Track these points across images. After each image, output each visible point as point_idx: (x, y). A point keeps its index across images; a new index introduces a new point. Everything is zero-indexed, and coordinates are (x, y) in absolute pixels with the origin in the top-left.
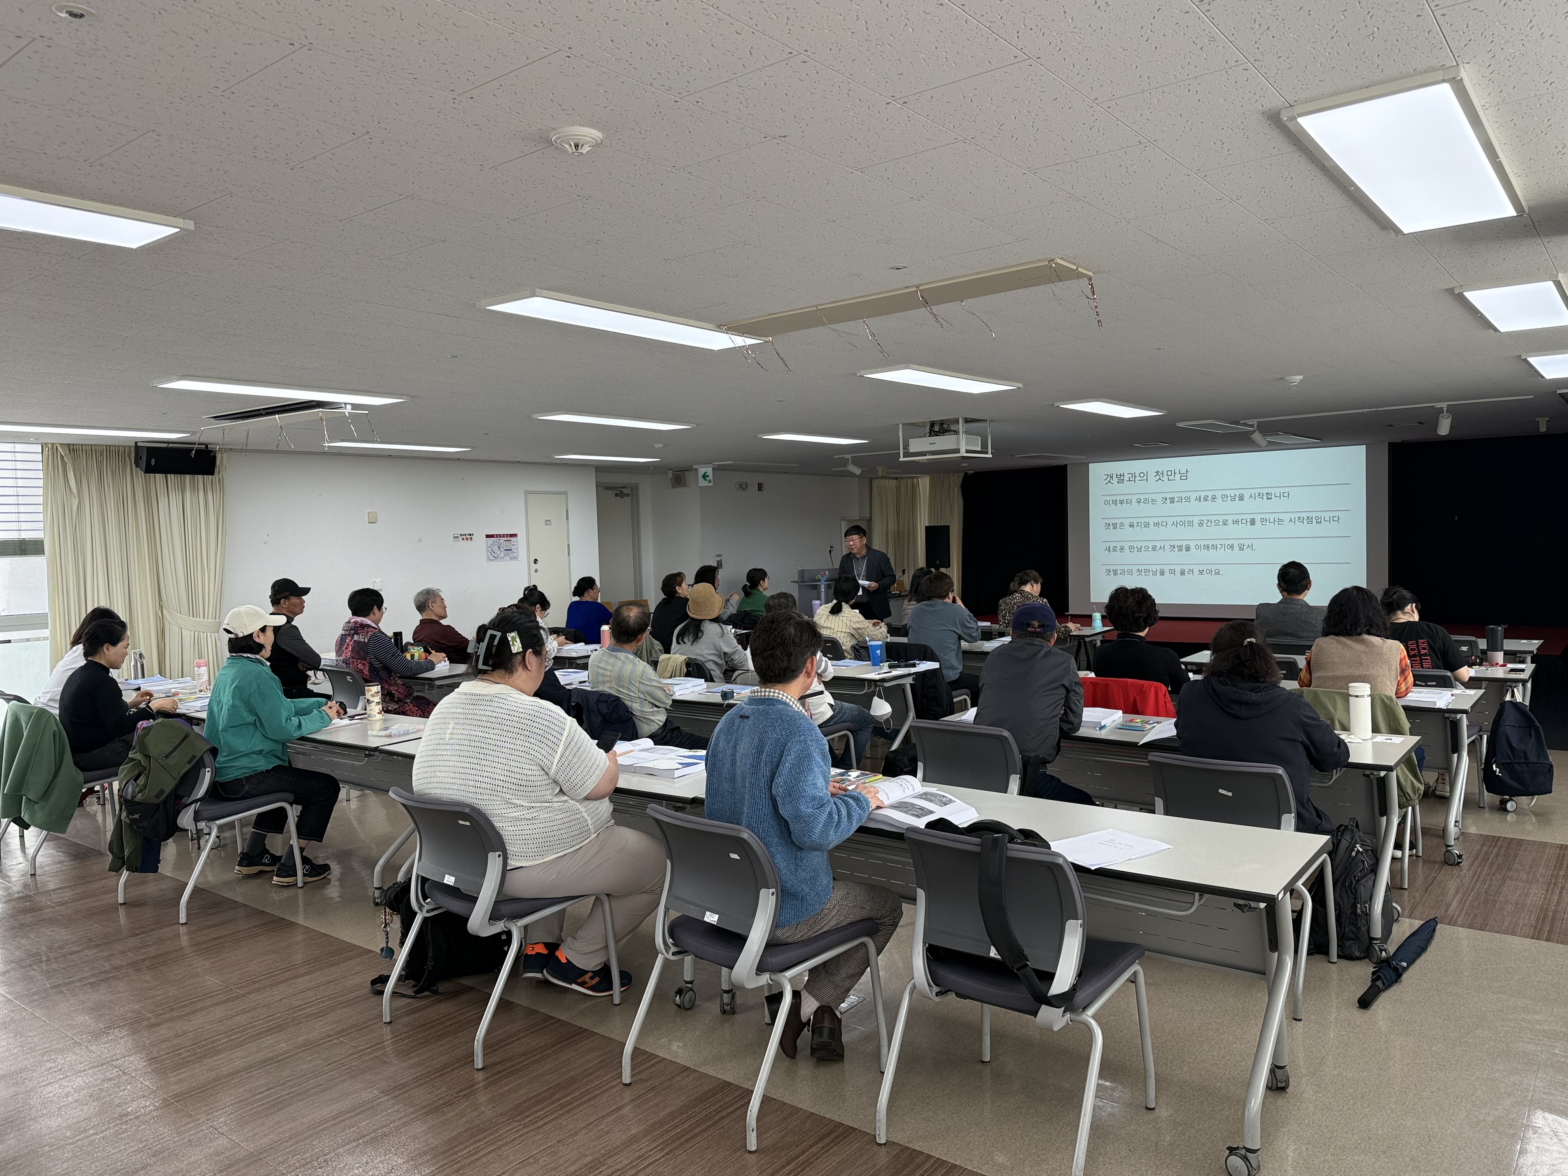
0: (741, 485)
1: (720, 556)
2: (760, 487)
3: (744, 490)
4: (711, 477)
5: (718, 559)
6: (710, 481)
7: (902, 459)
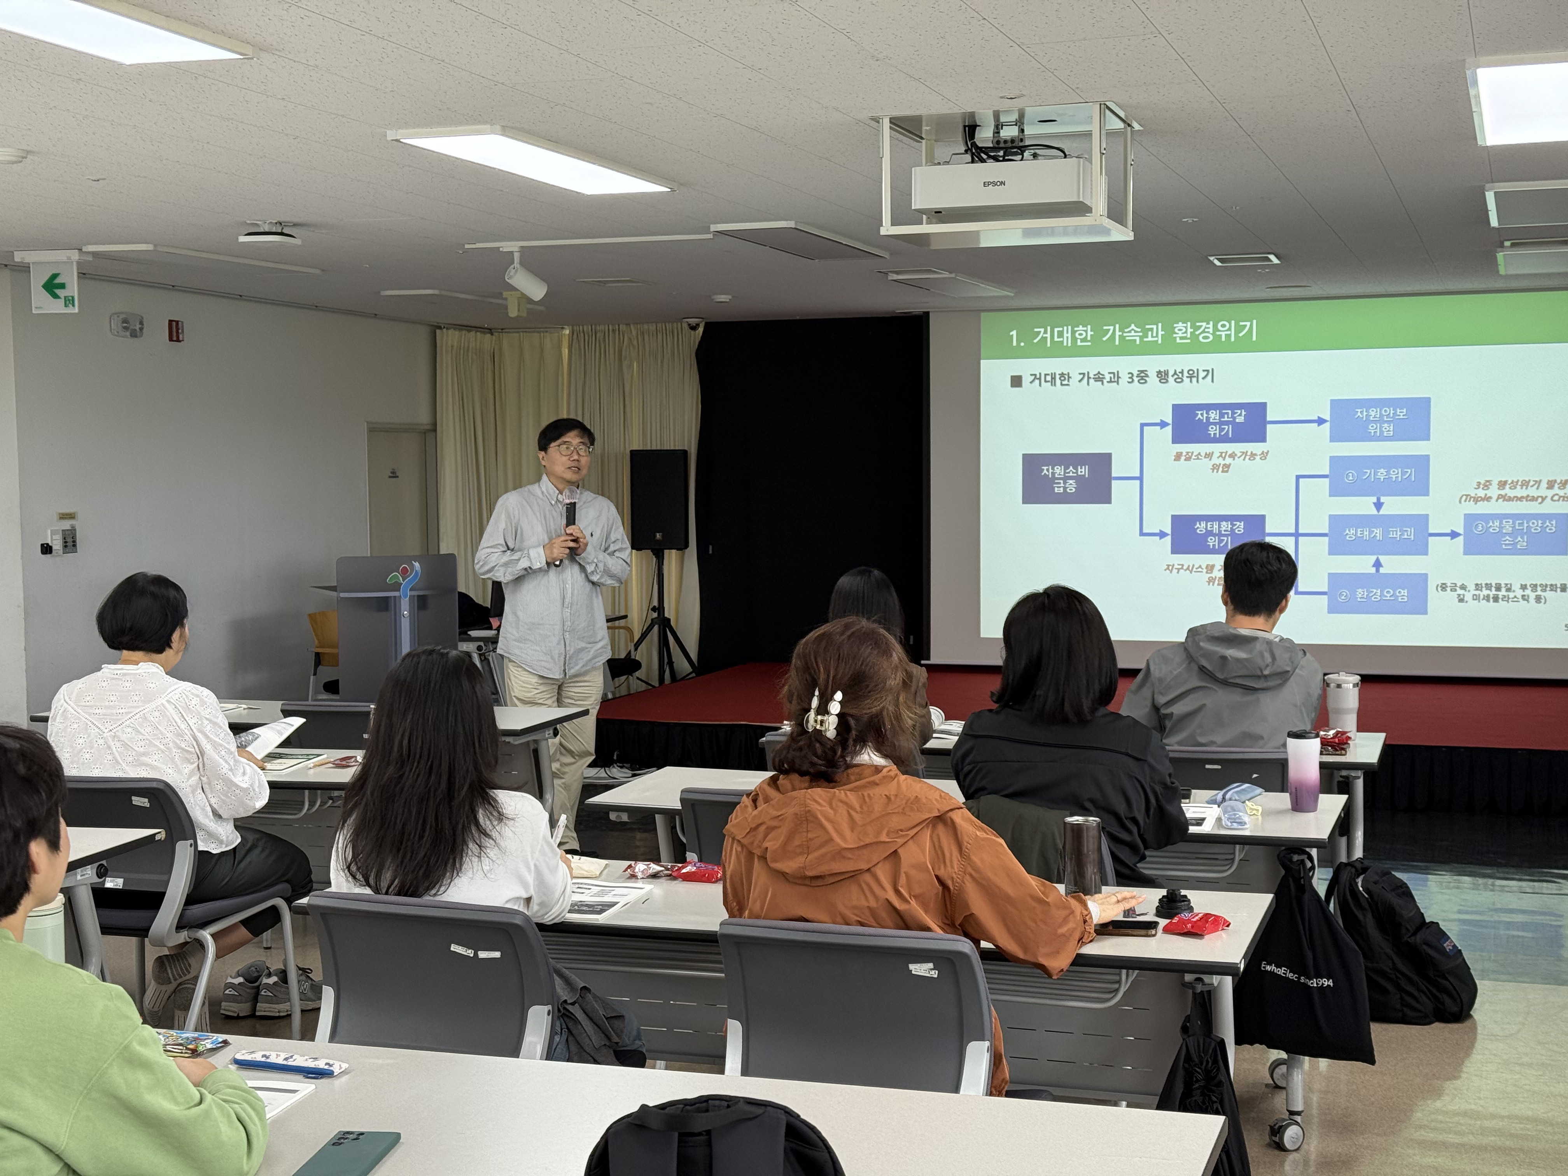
0: (125, 321)
1: (71, 516)
2: (175, 331)
3: (134, 335)
4: (73, 289)
5: (66, 525)
6: (69, 301)
7: (887, 229)
